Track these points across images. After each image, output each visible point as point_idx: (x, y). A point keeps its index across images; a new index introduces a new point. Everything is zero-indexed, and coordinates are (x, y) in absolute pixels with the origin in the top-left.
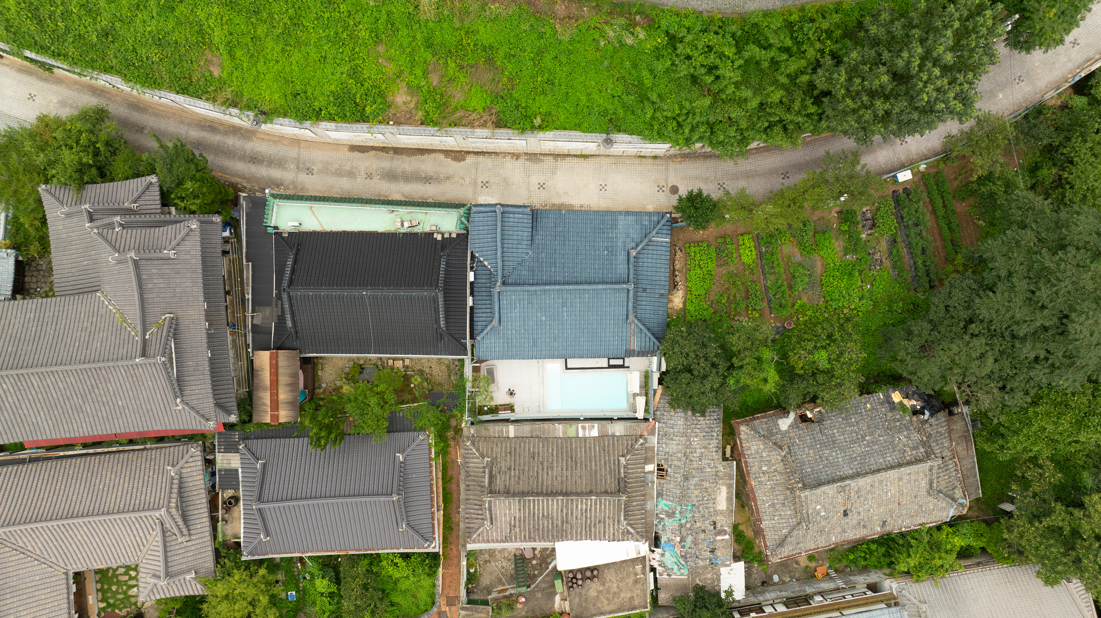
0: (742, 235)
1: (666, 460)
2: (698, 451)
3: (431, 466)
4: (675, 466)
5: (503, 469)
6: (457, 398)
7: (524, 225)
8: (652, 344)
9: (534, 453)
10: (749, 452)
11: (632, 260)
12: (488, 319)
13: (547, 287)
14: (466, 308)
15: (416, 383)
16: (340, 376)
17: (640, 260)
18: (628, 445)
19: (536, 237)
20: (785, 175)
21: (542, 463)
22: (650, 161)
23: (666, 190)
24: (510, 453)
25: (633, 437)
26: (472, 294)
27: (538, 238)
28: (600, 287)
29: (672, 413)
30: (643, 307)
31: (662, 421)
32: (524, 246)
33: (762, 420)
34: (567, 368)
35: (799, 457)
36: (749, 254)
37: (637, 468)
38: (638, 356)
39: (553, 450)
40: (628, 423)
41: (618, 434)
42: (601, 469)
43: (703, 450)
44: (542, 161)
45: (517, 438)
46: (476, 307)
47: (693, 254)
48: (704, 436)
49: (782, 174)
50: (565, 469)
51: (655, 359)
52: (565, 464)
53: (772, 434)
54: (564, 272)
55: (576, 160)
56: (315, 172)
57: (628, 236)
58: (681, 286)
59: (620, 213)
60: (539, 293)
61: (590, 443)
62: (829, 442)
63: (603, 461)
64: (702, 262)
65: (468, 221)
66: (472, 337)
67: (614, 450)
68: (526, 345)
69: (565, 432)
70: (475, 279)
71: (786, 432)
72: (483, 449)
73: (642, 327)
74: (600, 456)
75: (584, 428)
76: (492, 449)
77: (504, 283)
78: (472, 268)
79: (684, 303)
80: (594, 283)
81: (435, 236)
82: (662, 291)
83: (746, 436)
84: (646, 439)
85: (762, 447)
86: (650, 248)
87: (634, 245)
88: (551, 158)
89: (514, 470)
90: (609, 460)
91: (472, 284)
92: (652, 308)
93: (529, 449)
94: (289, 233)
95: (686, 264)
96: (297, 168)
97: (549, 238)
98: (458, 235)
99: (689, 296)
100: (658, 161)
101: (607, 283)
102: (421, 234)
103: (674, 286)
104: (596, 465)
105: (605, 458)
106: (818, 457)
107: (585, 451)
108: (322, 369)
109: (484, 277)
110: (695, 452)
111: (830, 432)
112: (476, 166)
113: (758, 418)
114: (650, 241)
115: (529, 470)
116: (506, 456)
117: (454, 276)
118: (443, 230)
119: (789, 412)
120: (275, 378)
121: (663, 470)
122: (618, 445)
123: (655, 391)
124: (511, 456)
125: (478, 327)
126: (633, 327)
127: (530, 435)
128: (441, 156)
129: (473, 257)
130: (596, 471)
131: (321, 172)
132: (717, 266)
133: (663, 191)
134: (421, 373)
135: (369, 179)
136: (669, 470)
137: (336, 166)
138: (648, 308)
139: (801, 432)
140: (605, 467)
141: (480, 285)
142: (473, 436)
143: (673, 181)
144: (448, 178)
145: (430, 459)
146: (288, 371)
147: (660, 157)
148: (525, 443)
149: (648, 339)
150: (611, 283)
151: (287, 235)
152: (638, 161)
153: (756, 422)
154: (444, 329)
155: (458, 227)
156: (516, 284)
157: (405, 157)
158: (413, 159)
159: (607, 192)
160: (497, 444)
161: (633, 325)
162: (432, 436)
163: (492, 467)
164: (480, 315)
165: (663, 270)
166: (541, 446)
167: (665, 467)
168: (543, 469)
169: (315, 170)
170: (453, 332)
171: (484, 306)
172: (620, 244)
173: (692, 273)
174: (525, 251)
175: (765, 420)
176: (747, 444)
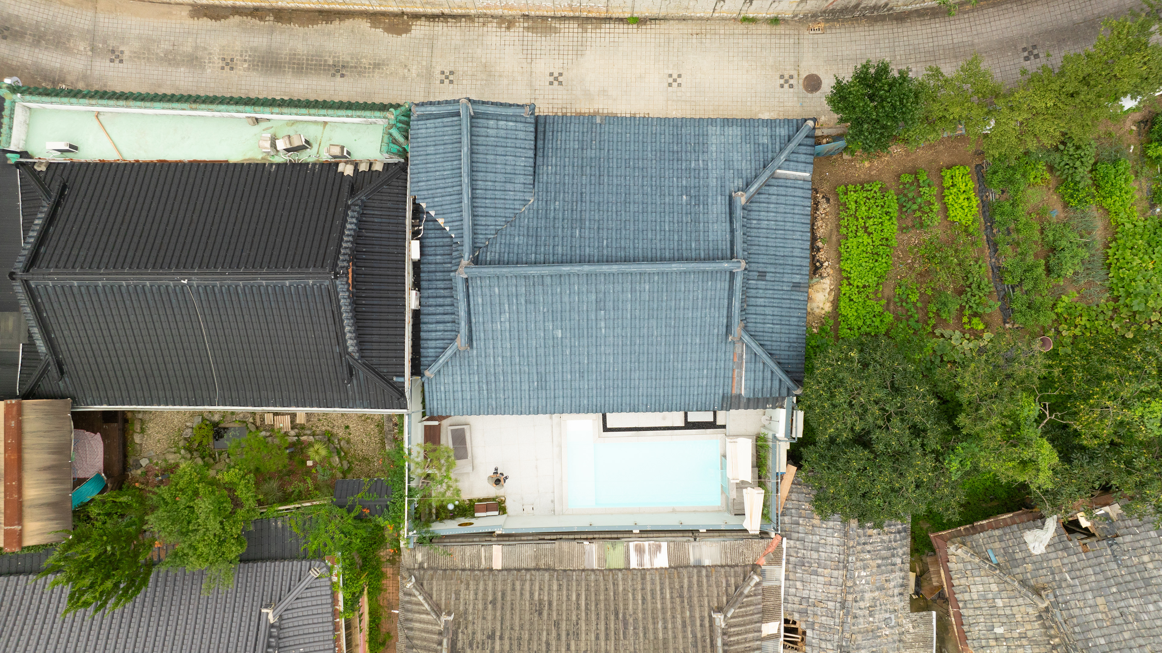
0: (949, 168)
1: (803, 613)
2: (868, 596)
3: (336, 628)
4: (822, 625)
5: (479, 637)
6: (388, 491)
7: (519, 143)
8: (776, 383)
9: (541, 601)
10: (967, 596)
11: (739, 213)
12: (448, 335)
13: (566, 269)
14: (403, 314)
15: (317, 458)
16: (176, 444)
17: (754, 215)
18: (728, 585)
19: (542, 170)
20: (1030, 53)
21: (557, 624)
22: (765, 28)
23: (798, 83)
24: (494, 602)
25: (739, 570)
26: (417, 285)
27: (547, 171)
28: (675, 267)
29: (816, 521)
30: (760, 310)
31: (795, 535)
32: (518, 187)
33: (990, 532)
34: (606, 429)
35: (1077, 612)
36: (966, 203)
37: (747, 632)
38: (747, 407)
39: (578, 595)
40: (729, 542)
41: (707, 562)
42: (675, 637)
43: (877, 594)
44: (556, 31)
45: (508, 570)
46: (425, 310)
47: (853, 206)
48: (879, 566)
49: (1024, 50)
50: (602, 636)
51: (781, 414)
52: (602, 627)
53: (1013, 562)
54: (600, 240)
55: (621, 28)
56: (125, 57)
57: (728, 164)
58: (828, 269)
59: (712, 121)
60: (548, 280)
61: (653, 583)
62: (1134, 580)
63: (679, 621)
64: (870, 222)
65: (407, 138)
66: (417, 370)
67: (701, 596)
68: (525, 386)
69: (602, 559)
70: (422, 254)
71: (1044, 558)
72: (439, 595)
73: (759, 351)
74: (673, 608)
75: (640, 551)
76: (457, 593)
77: (476, 261)
78: (415, 234)
79: (836, 303)
80: (662, 260)
81: (340, 168)
82: (797, 279)
83: (961, 566)
84: (762, 574)
85: (994, 587)
86: (773, 190)
87: (740, 183)
88: (574, 25)
89: (501, 638)
90: (692, 617)
91: (416, 265)
92: (777, 311)
93: (532, 594)
94: (50, 165)
95: (839, 226)
96: (92, 50)
97: (569, 170)
98: (387, 166)
99: (845, 289)
100: (780, 29)
101: (688, 260)
102: (314, 164)
103: (816, 269)
104: (665, 628)
105: (682, 612)
106: (1116, 613)
107: (644, 599)
108: (143, 431)
109: (440, 251)
110: (862, 599)
111: (1135, 560)
112: (431, 42)
113: (983, 529)
114: (773, 176)
115: (530, 639)
116: (485, 609)
117: (377, 249)
118: (356, 156)
119: (1043, 518)
120: (14, 457)
121: (795, 631)
122: (709, 586)
123: (780, 476)
124: (494, 609)
125: (429, 349)
126: (738, 350)
127: (533, 565)
128: (364, 25)
129: (417, 211)
130: (665, 641)
131: (137, 56)
132: (901, 229)
133: (791, 86)
134: (328, 438)
135: (227, 68)
136: (809, 633)
137: (165, 46)
138: (768, 311)
139: (1075, 559)
140: (684, 632)
141: (432, 267)
142: (421, 567)
143: (808, 67)
144: (377, 66)
145: (335, 613)
146: (46, 441)
147: (785, 21)
148: (523, 582)
149: (768, 375)
150: (698, 259)
151: (43, 168)
152: (741, 28)
153: (980, 538)
154: (356, 356)
155: (385, 148)
156: (500, 263)
157: (295, 27)
158: (311, 29)
159: (683, 88)
160: (468, 584)
161: (738, 345)
162: (337, 569)
163: (455, 633)
164: (432, 327)
165: (797, 235)
166: (555, 587)
167: (801, 626)
168: (559, 637)
169: (127, 53)
170: (375, 361)
171: (440, 310)
172: (713, 182)
173: (852, 242)
174: (519, 196)
175: (997, 532)
176: (963, 581)
